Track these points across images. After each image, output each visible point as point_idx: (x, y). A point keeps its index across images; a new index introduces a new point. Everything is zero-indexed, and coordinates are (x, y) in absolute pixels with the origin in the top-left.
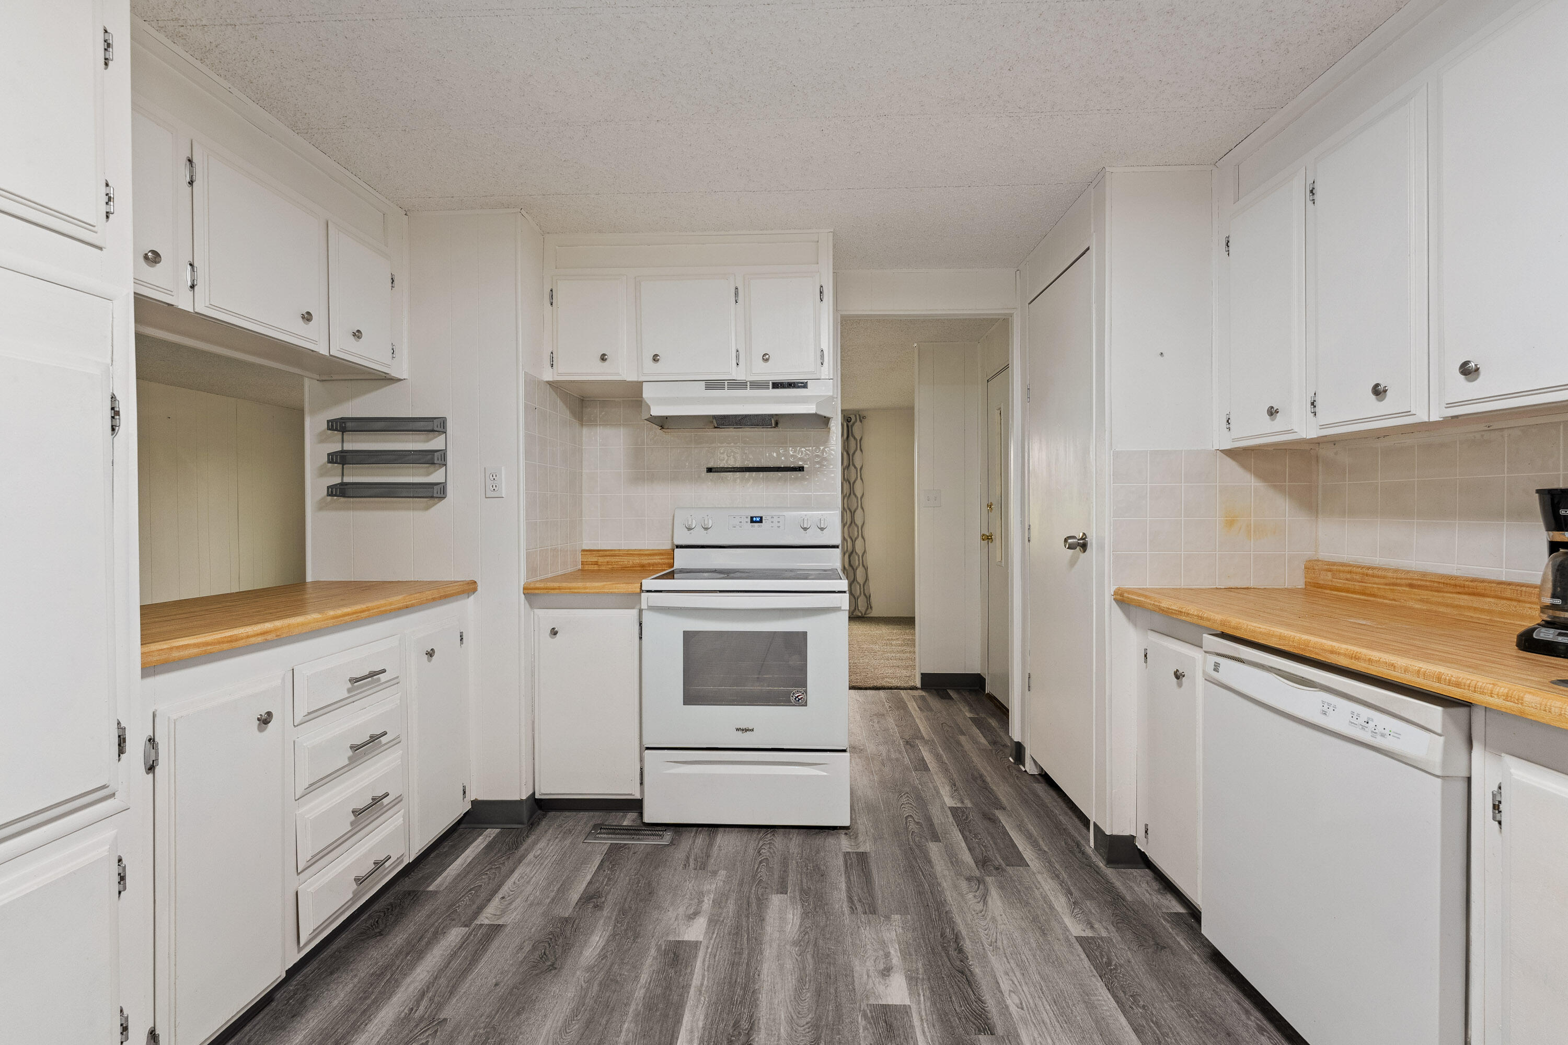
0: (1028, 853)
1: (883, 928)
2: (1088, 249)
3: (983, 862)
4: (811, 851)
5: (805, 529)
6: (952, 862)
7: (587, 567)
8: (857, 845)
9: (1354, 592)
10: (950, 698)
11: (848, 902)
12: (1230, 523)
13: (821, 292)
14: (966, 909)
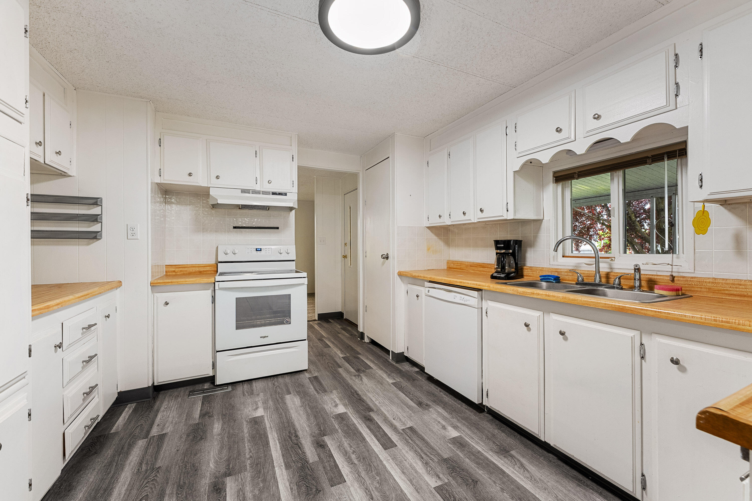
0: (371, 365)
1: (331, 395)
2: (389, 157)
3: (358, 370)
4: (295, 380)
5: (281, 253)
6: (348, 373)
7: (168, 274)
8: (312, 374)
9: (458, 269)
10: (331, 322)
11: (315, 391)
12: (429, 249)
13: (293, 158)
14: (356, 384)
